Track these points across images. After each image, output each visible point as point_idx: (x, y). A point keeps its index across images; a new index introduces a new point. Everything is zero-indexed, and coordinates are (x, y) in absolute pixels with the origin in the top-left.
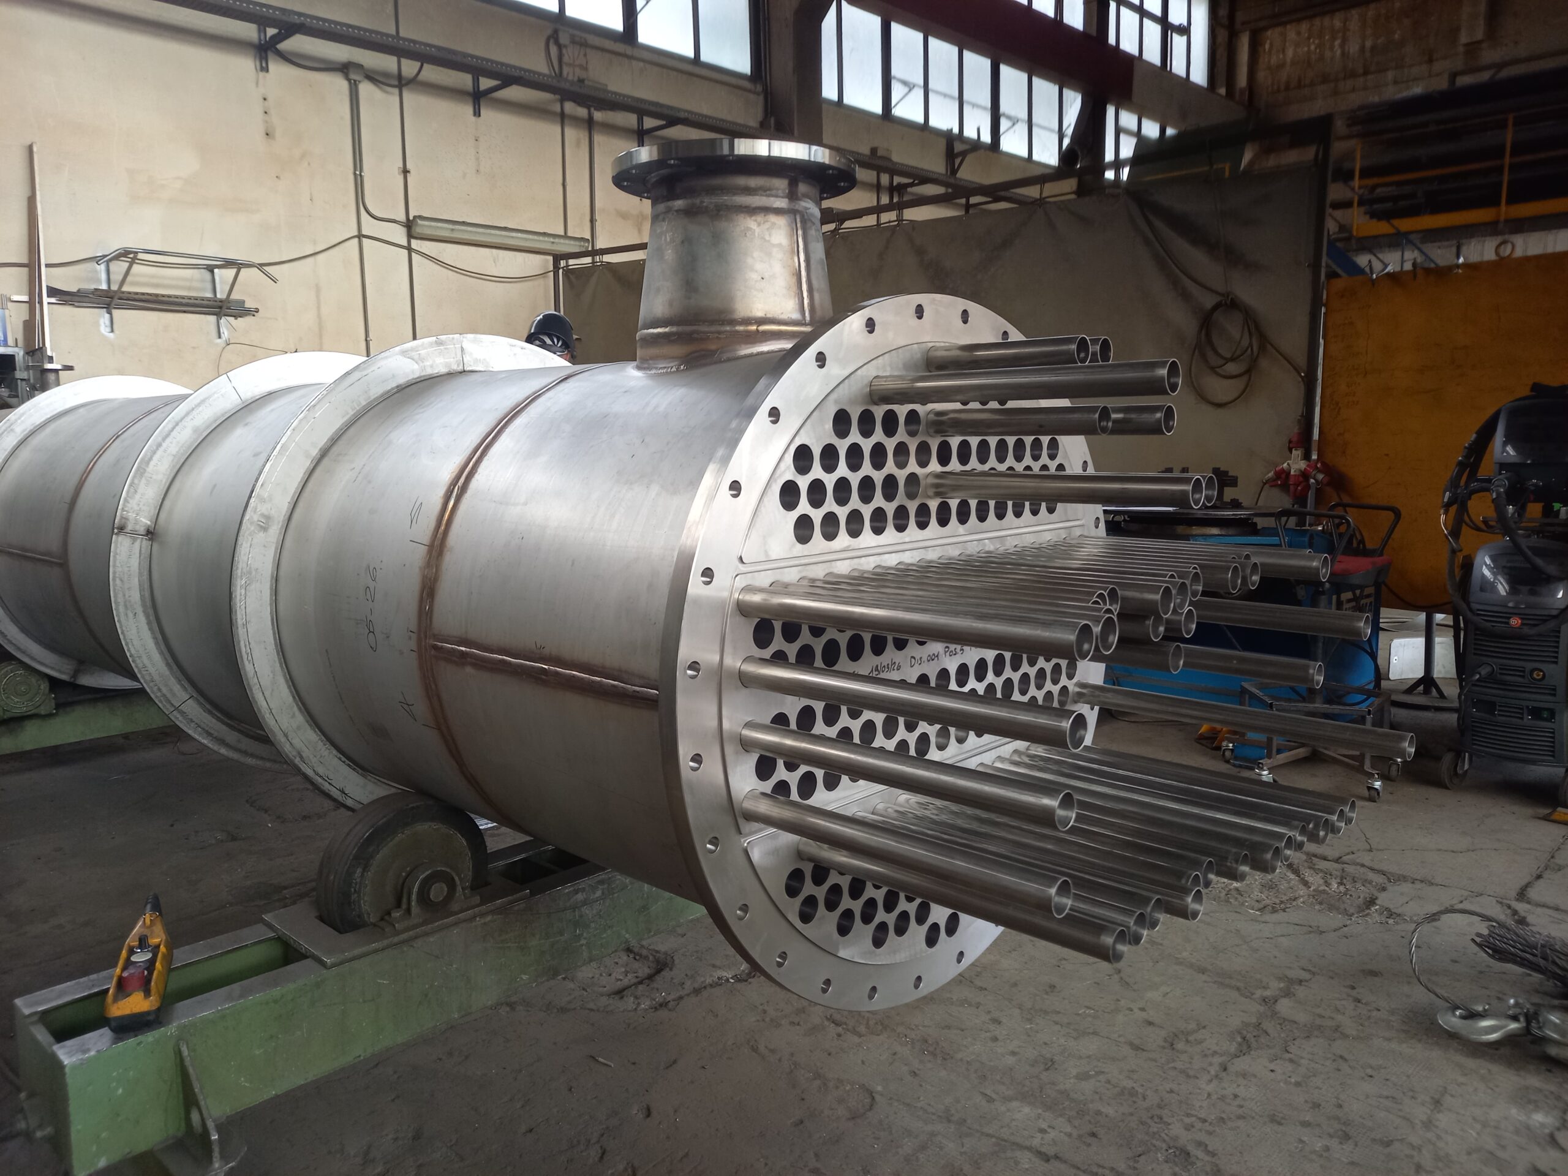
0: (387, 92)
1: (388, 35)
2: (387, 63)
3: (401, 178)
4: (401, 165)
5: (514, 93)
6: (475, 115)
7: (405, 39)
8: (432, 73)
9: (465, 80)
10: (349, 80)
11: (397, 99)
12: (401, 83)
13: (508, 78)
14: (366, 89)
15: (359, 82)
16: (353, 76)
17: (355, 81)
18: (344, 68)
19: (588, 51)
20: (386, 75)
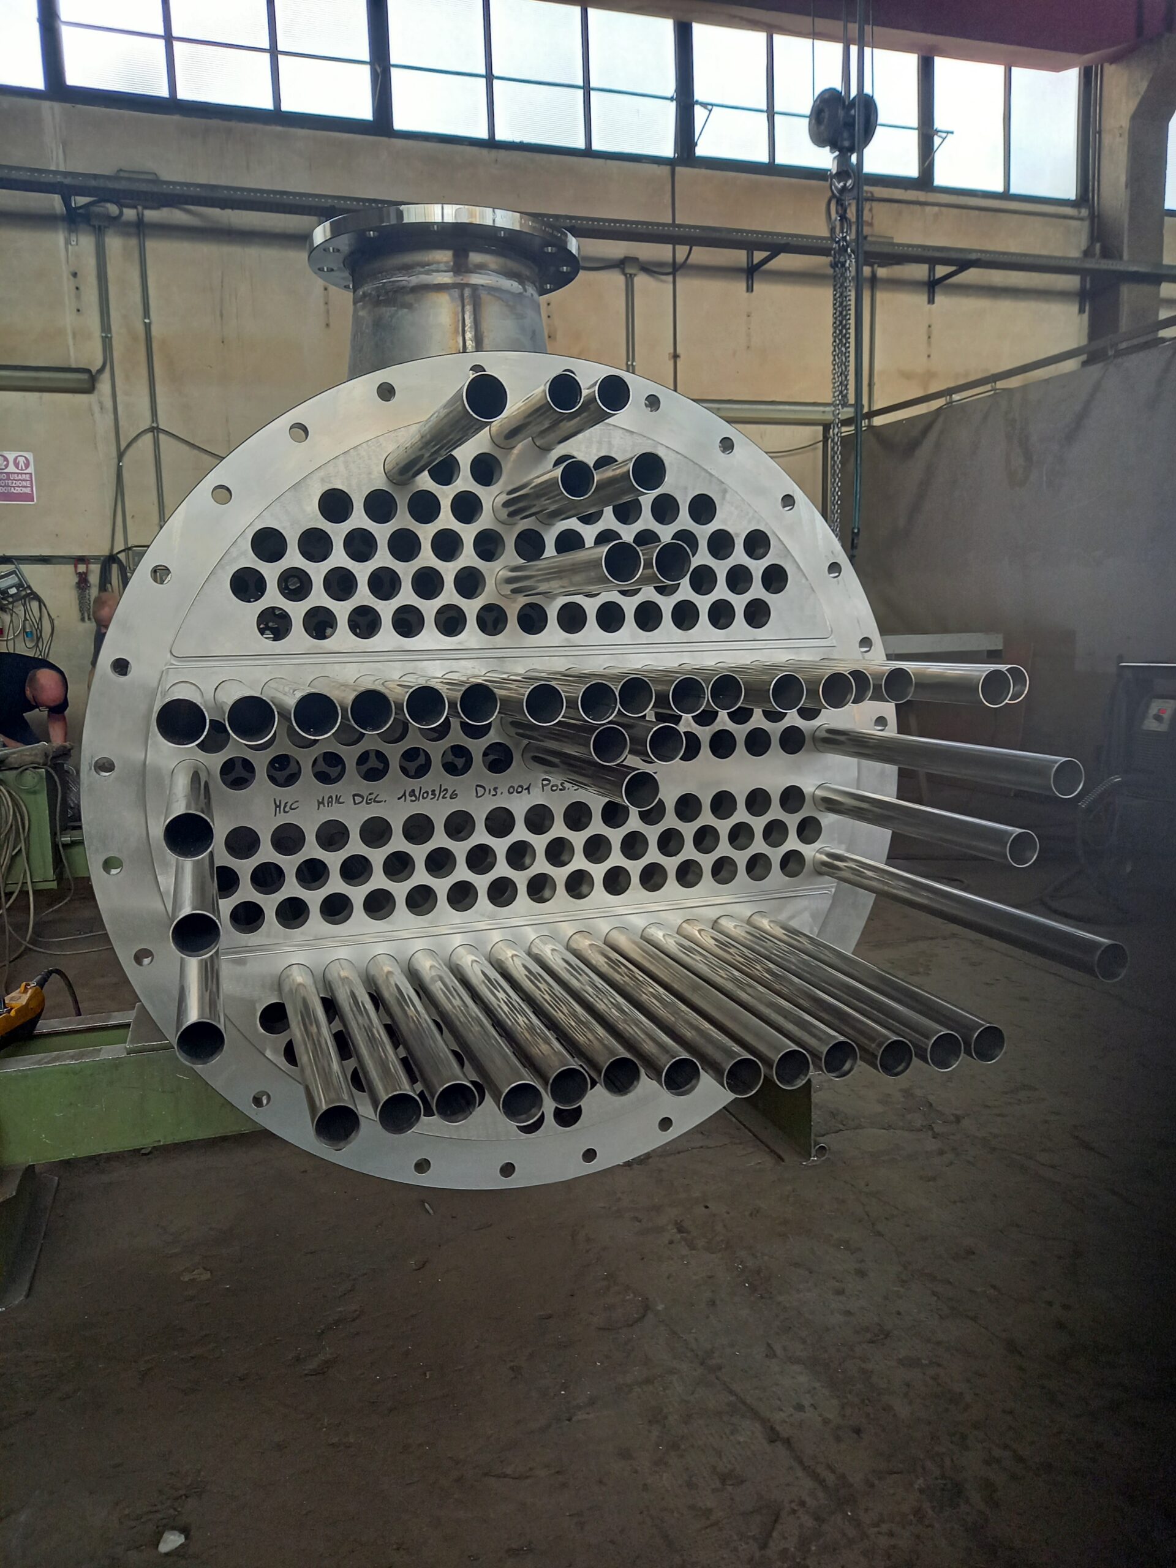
0: (662, 281)
1: (664, 225)
2: (662, 252)
3: (672, 363)
4: (672, 350)
5: (784, 261)
6: (748, 291)
7: (679, 226)
8: (701, 255)
9: (739, 257)
10: (625, 275)
11: (671, 286)
12: (675, 269)
13: (778, 246)
14: (642, 281)
15: (635, 275)
16: (629, 271)
17: (631, 275)
18: (621, 264)
19: (875, 204)
20: (661, 264)
